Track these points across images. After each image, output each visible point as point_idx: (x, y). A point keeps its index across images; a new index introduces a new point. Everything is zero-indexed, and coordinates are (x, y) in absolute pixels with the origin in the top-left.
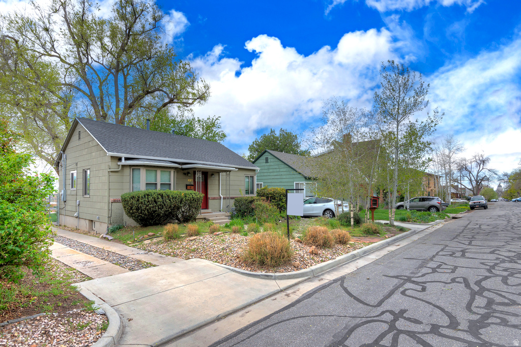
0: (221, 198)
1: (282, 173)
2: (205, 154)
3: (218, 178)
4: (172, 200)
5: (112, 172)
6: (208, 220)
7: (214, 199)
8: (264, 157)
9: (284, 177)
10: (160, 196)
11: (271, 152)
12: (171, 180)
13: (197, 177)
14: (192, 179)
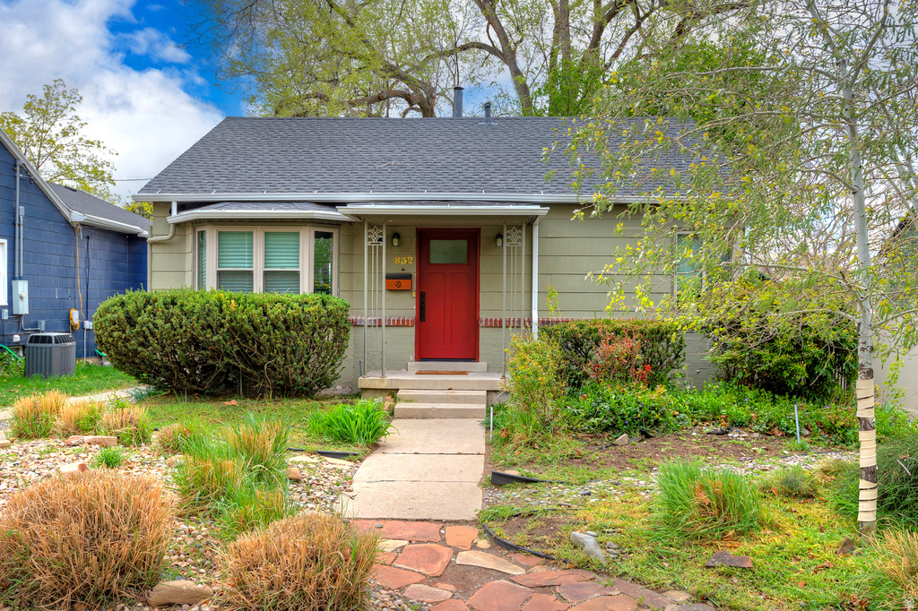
12: (300, 261)
13: (370, 248)
14: (410, 255)
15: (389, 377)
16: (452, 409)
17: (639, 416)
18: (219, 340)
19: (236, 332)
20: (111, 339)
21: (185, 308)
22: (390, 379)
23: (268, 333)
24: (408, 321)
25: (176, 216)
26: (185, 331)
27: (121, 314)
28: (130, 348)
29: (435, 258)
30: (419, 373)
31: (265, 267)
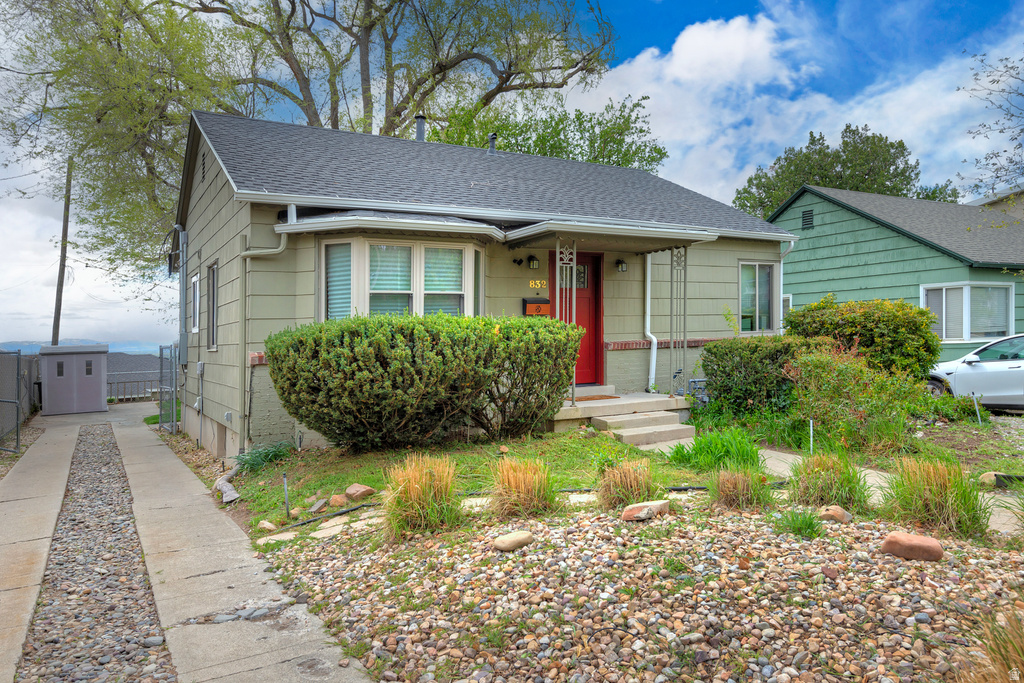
0: (650, 343)
1: (871, 258)
2: (594, 198)
3: (638, 275)
4: (448, 352)
5: (254, 258)
6: (603, 426)
7: (625, 347)
8: (796, 211)
9: (878, 270)
10: (399, 337)
11: (824, 191)
12: (465, 282)
13: (561, 268)
14: (544, 279)
15: (578, 405)
22: (583, 407)
25: (294, 224)
31: (426, 289)
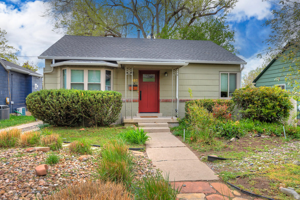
5: (46, 74)
7: (167, 101)
12: (101, 80)
13: (127, 75)
14: (136, 79)
15: (134, 119)
16: (159, 129)
17: (233, 131)
18: (78, 107)
19: (84, 104)
20: (35, 107)
21: (65, 96)
22: (135, 119)
23: (96, 104)
24: (136, 100)
25: (54, 64)
26: (64, 104)
27: (38, 97)
28: (43, 110)
29: (144, 80)
30: (142, 117)
31: (88, 82)
